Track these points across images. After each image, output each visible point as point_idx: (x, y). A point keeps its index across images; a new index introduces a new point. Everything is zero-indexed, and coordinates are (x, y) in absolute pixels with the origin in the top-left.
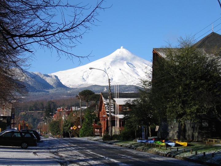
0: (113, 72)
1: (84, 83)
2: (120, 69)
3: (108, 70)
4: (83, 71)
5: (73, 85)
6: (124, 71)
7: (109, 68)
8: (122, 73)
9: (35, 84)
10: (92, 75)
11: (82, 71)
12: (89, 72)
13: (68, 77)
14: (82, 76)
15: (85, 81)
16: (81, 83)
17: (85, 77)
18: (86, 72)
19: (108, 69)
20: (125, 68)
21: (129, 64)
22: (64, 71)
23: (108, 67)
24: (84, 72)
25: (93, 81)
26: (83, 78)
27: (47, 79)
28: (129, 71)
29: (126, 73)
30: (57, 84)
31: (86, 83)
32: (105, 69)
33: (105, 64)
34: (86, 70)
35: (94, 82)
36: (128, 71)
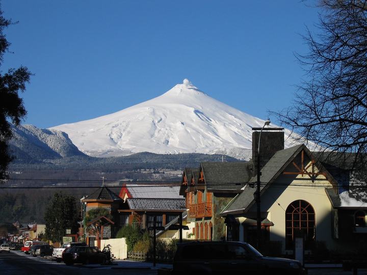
0: (168, 128)
1: (113, 147)
2: (182, 123)
3: (159, 124)
4: (111, 126)
5: (92, 152)
6: (190, 126)
7: (161, 120)
8: (186, 130)
9: (28, 148)
10: (129, 132)
11: (108, 124)
12: (123, 126)
13: (82, 136)
14: (110, 135)
15: (116, 143)
16: (109, 149)
17: (114, 136)
18: (116, 126)
19: (159, 122)
20: (193, 121)
21: (199, 115)
22: (73, 124)
23: (159, 119)
24: (113, 127)
25: (131, 144)
26: (112, 139)
27: (48, 139)
28: (200, 127)
29: (194, 131)
30: (69, 149)
31: (117, 147)
32: (153, 121)
33: (154, 113)
34: (116, 123)
35: (135, 147)
36: (197, 127)
